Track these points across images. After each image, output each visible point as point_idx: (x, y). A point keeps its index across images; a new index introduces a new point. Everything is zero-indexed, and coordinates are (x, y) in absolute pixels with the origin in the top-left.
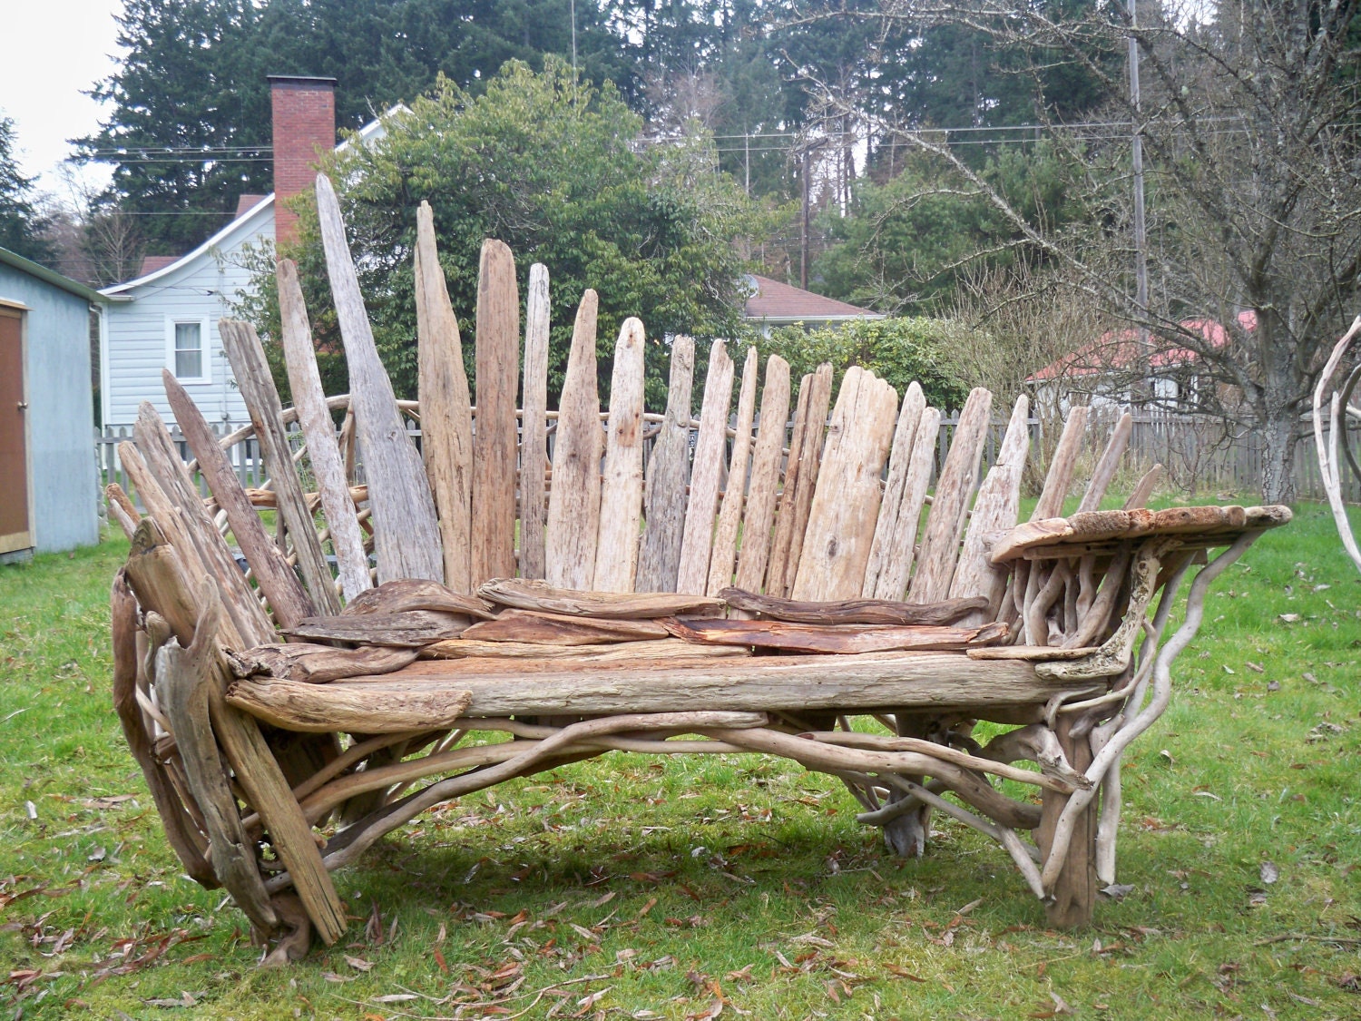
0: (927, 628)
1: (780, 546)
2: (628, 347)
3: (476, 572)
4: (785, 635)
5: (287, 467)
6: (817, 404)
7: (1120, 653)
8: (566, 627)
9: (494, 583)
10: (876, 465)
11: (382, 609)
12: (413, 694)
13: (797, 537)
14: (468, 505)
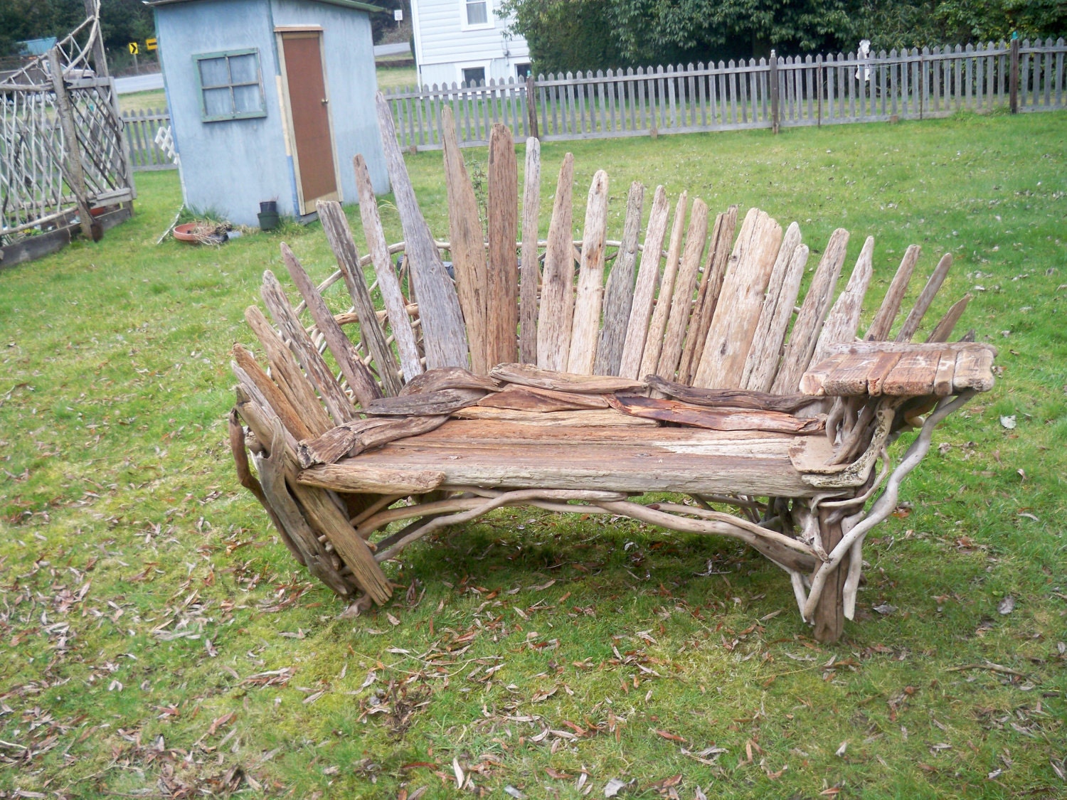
0: (776, 414)
1: (689, 346)
2: (597, 193)
3: (489, 359)
4: (683, 412)
5: (364, 296)
6: (724, 239)
7: (861, 472)
8: (543, 400)
9: (500, 368)
10: (760, 287)
11: (425, 389)
12: (410, 473)
13: (700, 340)
14: (484, 314)
